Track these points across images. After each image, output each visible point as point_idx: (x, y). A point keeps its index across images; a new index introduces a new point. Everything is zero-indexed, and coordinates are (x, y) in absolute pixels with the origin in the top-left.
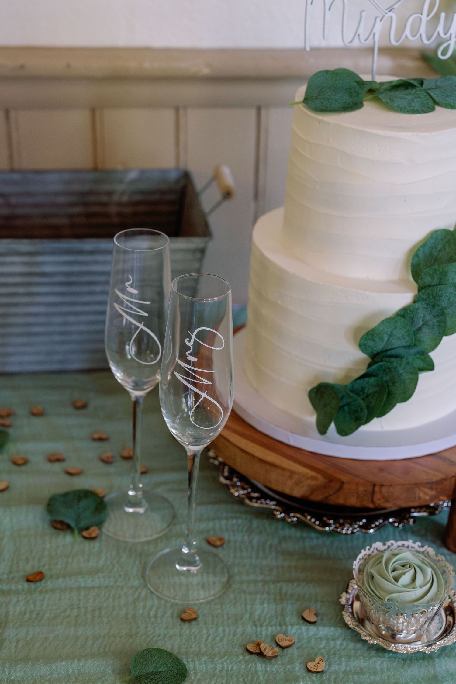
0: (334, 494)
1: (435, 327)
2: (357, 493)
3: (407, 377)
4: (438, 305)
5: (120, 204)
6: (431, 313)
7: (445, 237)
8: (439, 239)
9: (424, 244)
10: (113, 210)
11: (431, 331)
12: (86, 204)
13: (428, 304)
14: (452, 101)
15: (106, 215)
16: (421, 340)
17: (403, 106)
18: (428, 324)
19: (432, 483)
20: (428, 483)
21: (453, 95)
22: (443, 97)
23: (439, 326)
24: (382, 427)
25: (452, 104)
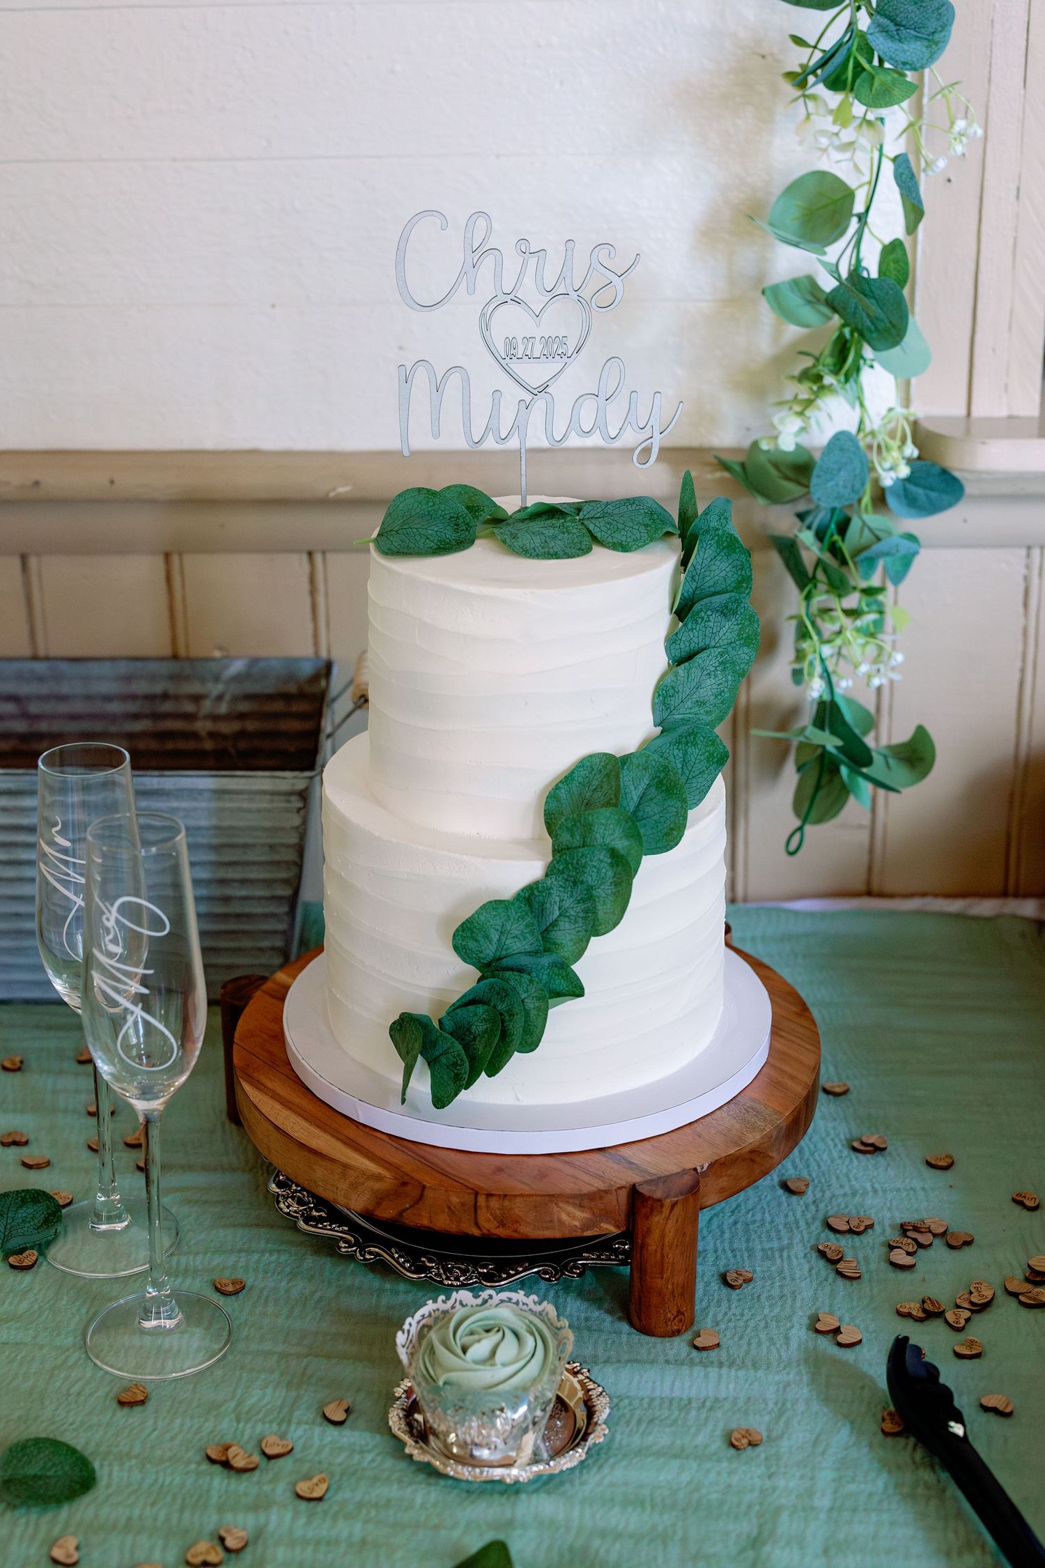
0: (411, 1207)
1: (580, 919)
2: (449, 1207)
3: (532, 1006)
4: (582, 882)
5: (215, 718)
6: (571, 896)
7: (605, 767)
8: (595, 769)
9: (568, 778)
10: (202, 726)
11: (573, 926)
12: (156, 716)
13: (567, 880)
14: (624, 538)
15: (195, 736)
16: (559, 942)
17: (533, 546)
18: (568, 914)
19: (581, 1196)
20: (574, 1196)
21: (626, 529)
22: (609, 532)
23: (584, 918)
24: (518, 1100)
25: (624, 543)
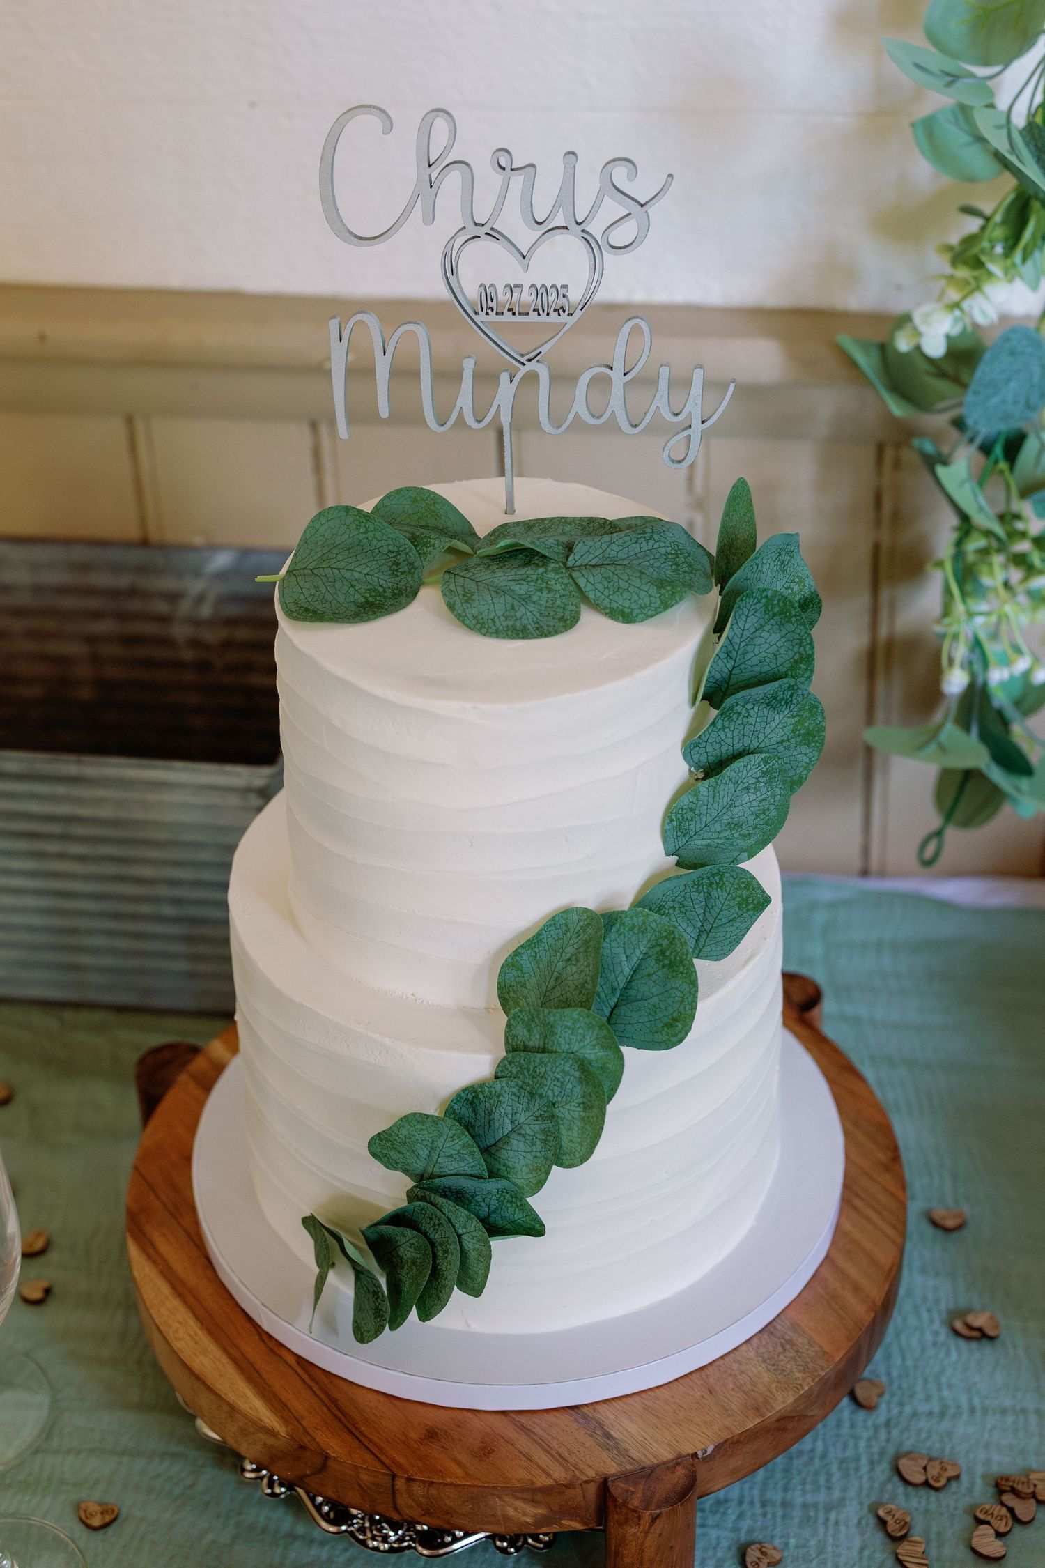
0: (312, 1474)
1: (538, 1142)
2: (359, 1485)
3: (471, 1246)
4: (541, 1096)
5: (197, 622)
6: (528, 1109)
7: (584, 929)
8: (572, 930)
9: (534, 943)
10: (180, 632)
11: (528, 1149)
12: (122, 617)
13: (521, 1088)
14: (627, 604)
15: (167, 642)
16: (510, 1164)
17: (491, 616)
18: (523, 1132)
19: (534, 1491)
20: (523, 1490)
21: (631, 589)
22: (606, 593)
23: (545, 1141)
25: (626, 610)
